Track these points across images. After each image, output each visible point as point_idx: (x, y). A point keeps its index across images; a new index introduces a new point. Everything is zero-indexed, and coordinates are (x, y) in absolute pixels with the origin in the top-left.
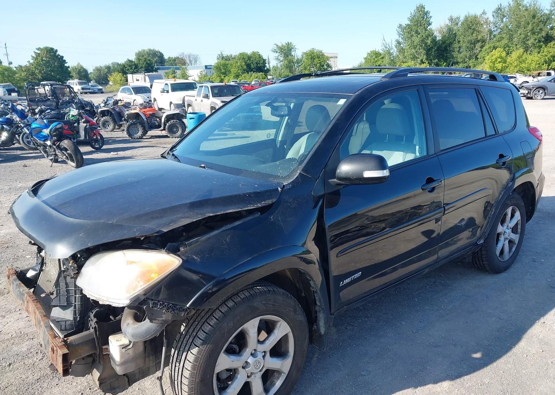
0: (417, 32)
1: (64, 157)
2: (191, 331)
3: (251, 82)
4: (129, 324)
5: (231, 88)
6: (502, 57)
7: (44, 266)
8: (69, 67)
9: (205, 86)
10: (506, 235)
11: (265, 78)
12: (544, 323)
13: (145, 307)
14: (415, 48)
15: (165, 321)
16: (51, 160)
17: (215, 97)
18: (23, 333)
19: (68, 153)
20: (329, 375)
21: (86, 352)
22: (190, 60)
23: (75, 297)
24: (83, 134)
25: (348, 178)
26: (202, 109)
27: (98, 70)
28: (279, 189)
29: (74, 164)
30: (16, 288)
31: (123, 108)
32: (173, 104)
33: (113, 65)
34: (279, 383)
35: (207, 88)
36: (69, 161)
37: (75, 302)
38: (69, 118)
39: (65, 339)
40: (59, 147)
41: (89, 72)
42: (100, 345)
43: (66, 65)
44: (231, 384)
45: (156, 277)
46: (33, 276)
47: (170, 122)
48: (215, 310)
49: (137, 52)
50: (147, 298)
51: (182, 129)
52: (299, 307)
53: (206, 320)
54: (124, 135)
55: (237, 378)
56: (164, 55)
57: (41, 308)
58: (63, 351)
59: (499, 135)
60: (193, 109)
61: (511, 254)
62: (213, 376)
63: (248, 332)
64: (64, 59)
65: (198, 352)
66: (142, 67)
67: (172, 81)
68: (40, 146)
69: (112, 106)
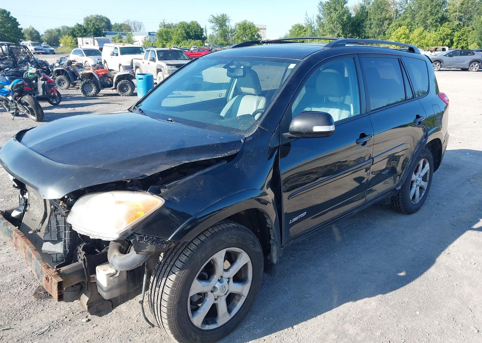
0: (335, 9)
1: (25, 111)
2: (168, 261)
3: (190, 48)
4: (115, 255)
5: (175, 53)
6: (406, 34)
7: (28, 207)
8: (21, 29)
9: (152, 51)
10: (418, 183)
11: (202, 45)
12: (449, 253)
13: (132, 240)
14: (333, 23)
15: (149, 253)
16: (13, 114)
17: (160, 60)
18: (5, 267)
19: (29, 108)
20: (278, 297)
21: (76, 280)
22: (135, 27)
23: (65, 233)
24: (42, 91)
25: (300, 132)
26: (149, 71)
27: (49, 32)
28: (242, 141)
29: (35, 118)
30: (4, 226)
31: (77, 68)
32: (122, 66)
33: (63, 28)
34: (239, 305)
35: (154, 52)
36: (30, 115)
37: (65, 237)
38: (27, 76)
39: (58, 269)
40: (20, 102)
41: (40, 35)
42: (89, 274)
43: (19, 27)
44: (202, 306)
45: (142, 215)
46: (17, 216)
47: (121, 82)
48: (189, 243)
49: (86, 17)
50: (134, 233)
51: (132, 88)
52: (257, 241)
53: (182, 252)
54: (79, 93)
55: (206, 300)
56: (111, 20)
57: (31, 243)
58: (58, 279)
59: (416, 99)
60: (140, 71)
61: (421, 198)
62: (187, 299)
63: (216, 262)
64: (17, 21)
65: (176, 279)
66: (91, 32)
67: (121, 46)
68: (2, 101)
69: (66, 66)
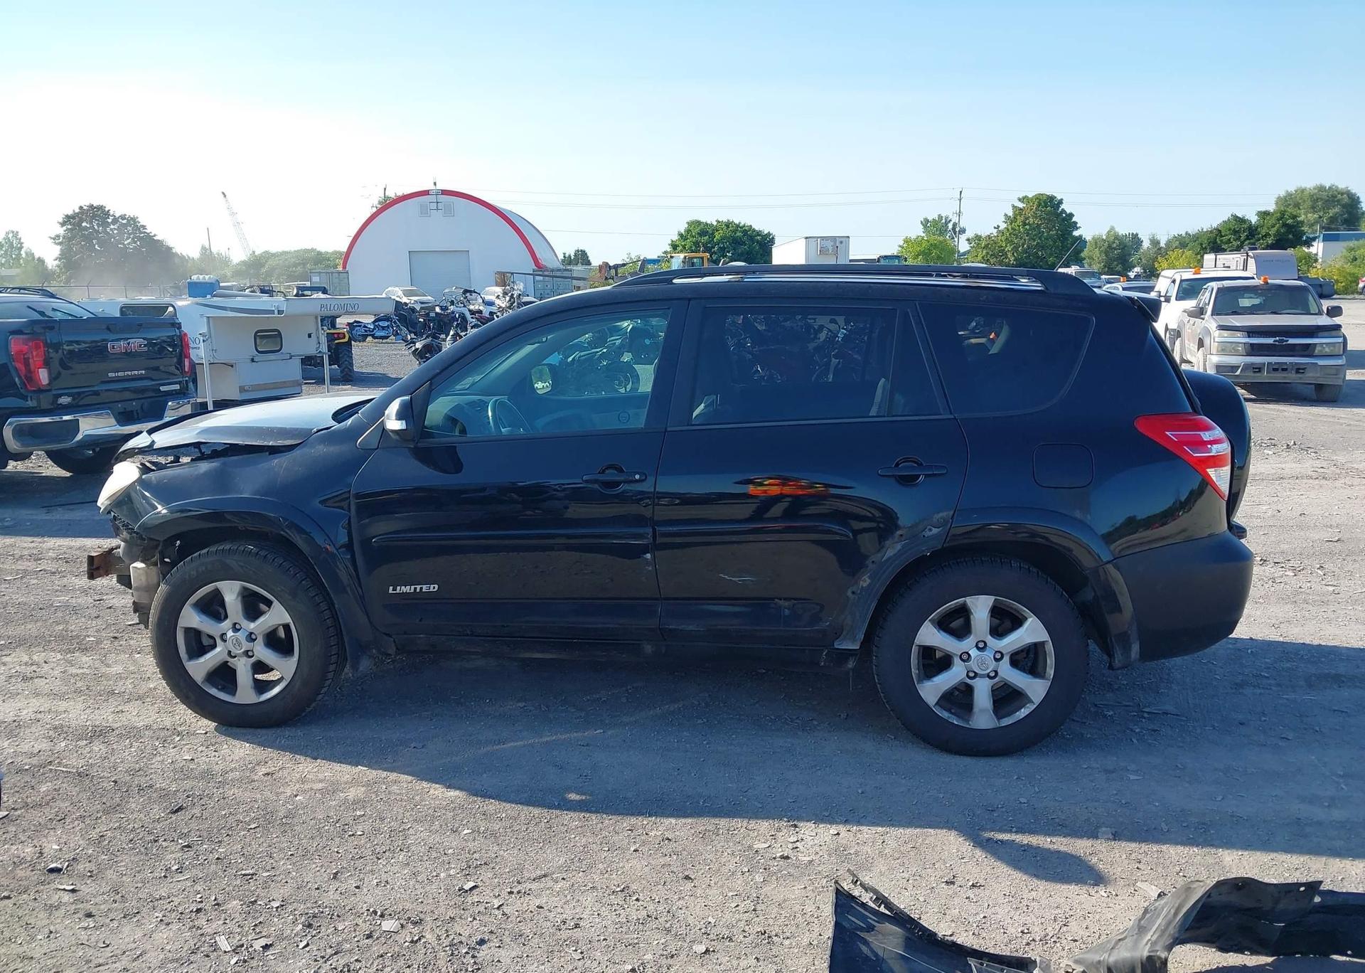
8: (1082, 238)
10: (970, 664)
28: (315, 430)
34: (277, 689)
43: (1076, 233)
44: (207, 654)
63: (224, 595)
64: (1074, 219)
66: (1267, 235)
